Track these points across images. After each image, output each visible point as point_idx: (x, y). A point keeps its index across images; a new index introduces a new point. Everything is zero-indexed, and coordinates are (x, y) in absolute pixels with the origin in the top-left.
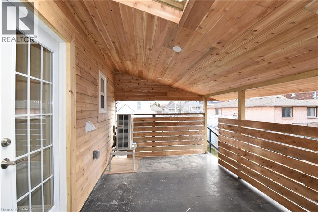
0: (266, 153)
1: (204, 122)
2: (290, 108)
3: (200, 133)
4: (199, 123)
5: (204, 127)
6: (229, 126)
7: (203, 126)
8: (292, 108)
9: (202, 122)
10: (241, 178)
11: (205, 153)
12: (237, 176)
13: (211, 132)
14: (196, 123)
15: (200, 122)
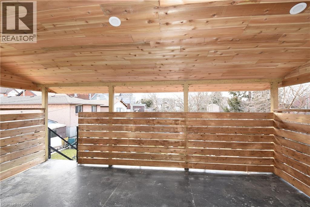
0: (138, 135)
1: (44, 120)
2: (81, 106)
3: (39, 136)
4: (37, 122)
5: (44, 126)
6: (97, 120)
7: (42, 125)
8: (82, 106)
9: (41, 120)
10: (112, 166)
11: (46, 161)
12: (107, 166)
13: (51, 132)
14: (33, 122)
15: (39, 120)
